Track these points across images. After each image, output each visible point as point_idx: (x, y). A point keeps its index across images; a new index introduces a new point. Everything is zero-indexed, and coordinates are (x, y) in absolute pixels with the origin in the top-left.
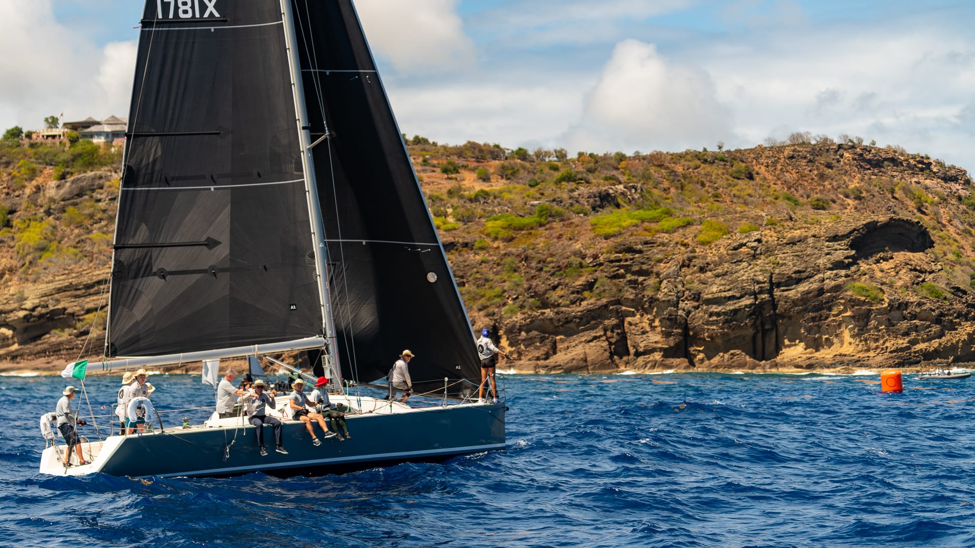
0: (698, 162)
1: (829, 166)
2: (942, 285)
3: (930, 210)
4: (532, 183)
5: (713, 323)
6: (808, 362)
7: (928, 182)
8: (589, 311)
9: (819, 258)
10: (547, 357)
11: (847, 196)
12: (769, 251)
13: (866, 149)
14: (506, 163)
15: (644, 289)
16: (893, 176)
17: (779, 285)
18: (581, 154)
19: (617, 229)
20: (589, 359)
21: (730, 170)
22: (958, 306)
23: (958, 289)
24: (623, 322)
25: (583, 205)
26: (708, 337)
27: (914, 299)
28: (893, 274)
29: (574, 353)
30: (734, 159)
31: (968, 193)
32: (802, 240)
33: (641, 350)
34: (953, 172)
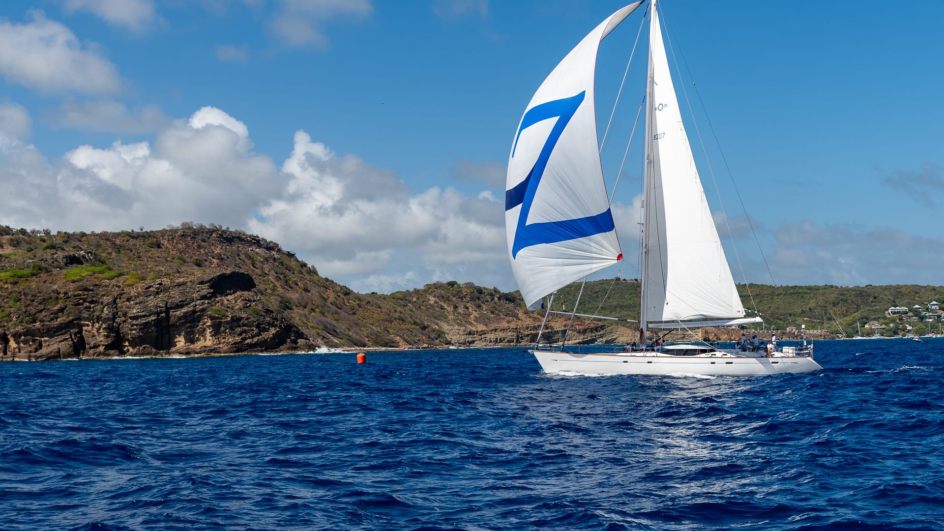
0: (128, 238)
1: (204, 241)
2: (260, 308)
3: (258, 265)
4: (29, 249)
5: (135, 329)
6: (186, 351)
7: (257, 250)
8: (62, 324)
9: (193, 294)
10: (36, 350)
11: (213, 258)
12: (166, 289)
13: (224, 232)
14: (13, 237)
15: (94, 311)
16: (239, 247)
17: (171, 308)
18: (59, 232)
19: (79, 277)
20: (61, 352)
21: (147, 243)
22: (268, 319)
23: (268, 310)
24: (81, 330)
25: (60, 263)
26: (131, 338)
27: (244, 316)
28: (234, 302)
29: (52, 348)
30: (150, 236)
31: (279, 256)
32: (184, 284)
33: (92, 346)
34: (271, 244)
